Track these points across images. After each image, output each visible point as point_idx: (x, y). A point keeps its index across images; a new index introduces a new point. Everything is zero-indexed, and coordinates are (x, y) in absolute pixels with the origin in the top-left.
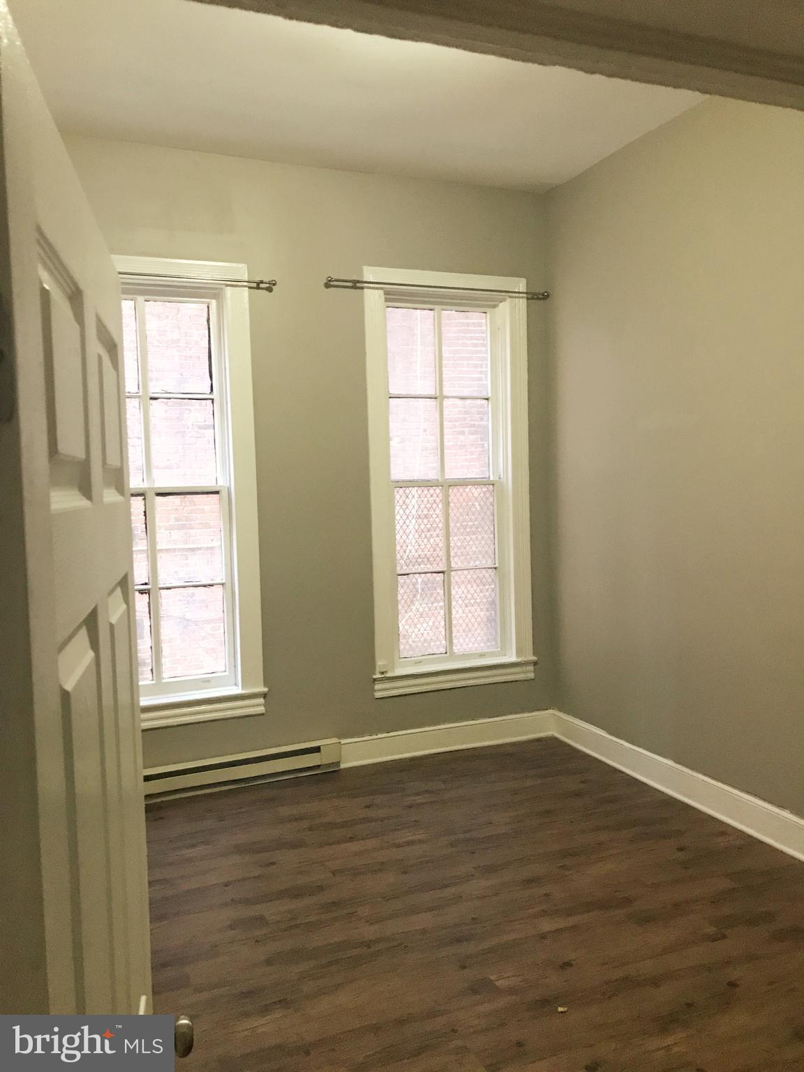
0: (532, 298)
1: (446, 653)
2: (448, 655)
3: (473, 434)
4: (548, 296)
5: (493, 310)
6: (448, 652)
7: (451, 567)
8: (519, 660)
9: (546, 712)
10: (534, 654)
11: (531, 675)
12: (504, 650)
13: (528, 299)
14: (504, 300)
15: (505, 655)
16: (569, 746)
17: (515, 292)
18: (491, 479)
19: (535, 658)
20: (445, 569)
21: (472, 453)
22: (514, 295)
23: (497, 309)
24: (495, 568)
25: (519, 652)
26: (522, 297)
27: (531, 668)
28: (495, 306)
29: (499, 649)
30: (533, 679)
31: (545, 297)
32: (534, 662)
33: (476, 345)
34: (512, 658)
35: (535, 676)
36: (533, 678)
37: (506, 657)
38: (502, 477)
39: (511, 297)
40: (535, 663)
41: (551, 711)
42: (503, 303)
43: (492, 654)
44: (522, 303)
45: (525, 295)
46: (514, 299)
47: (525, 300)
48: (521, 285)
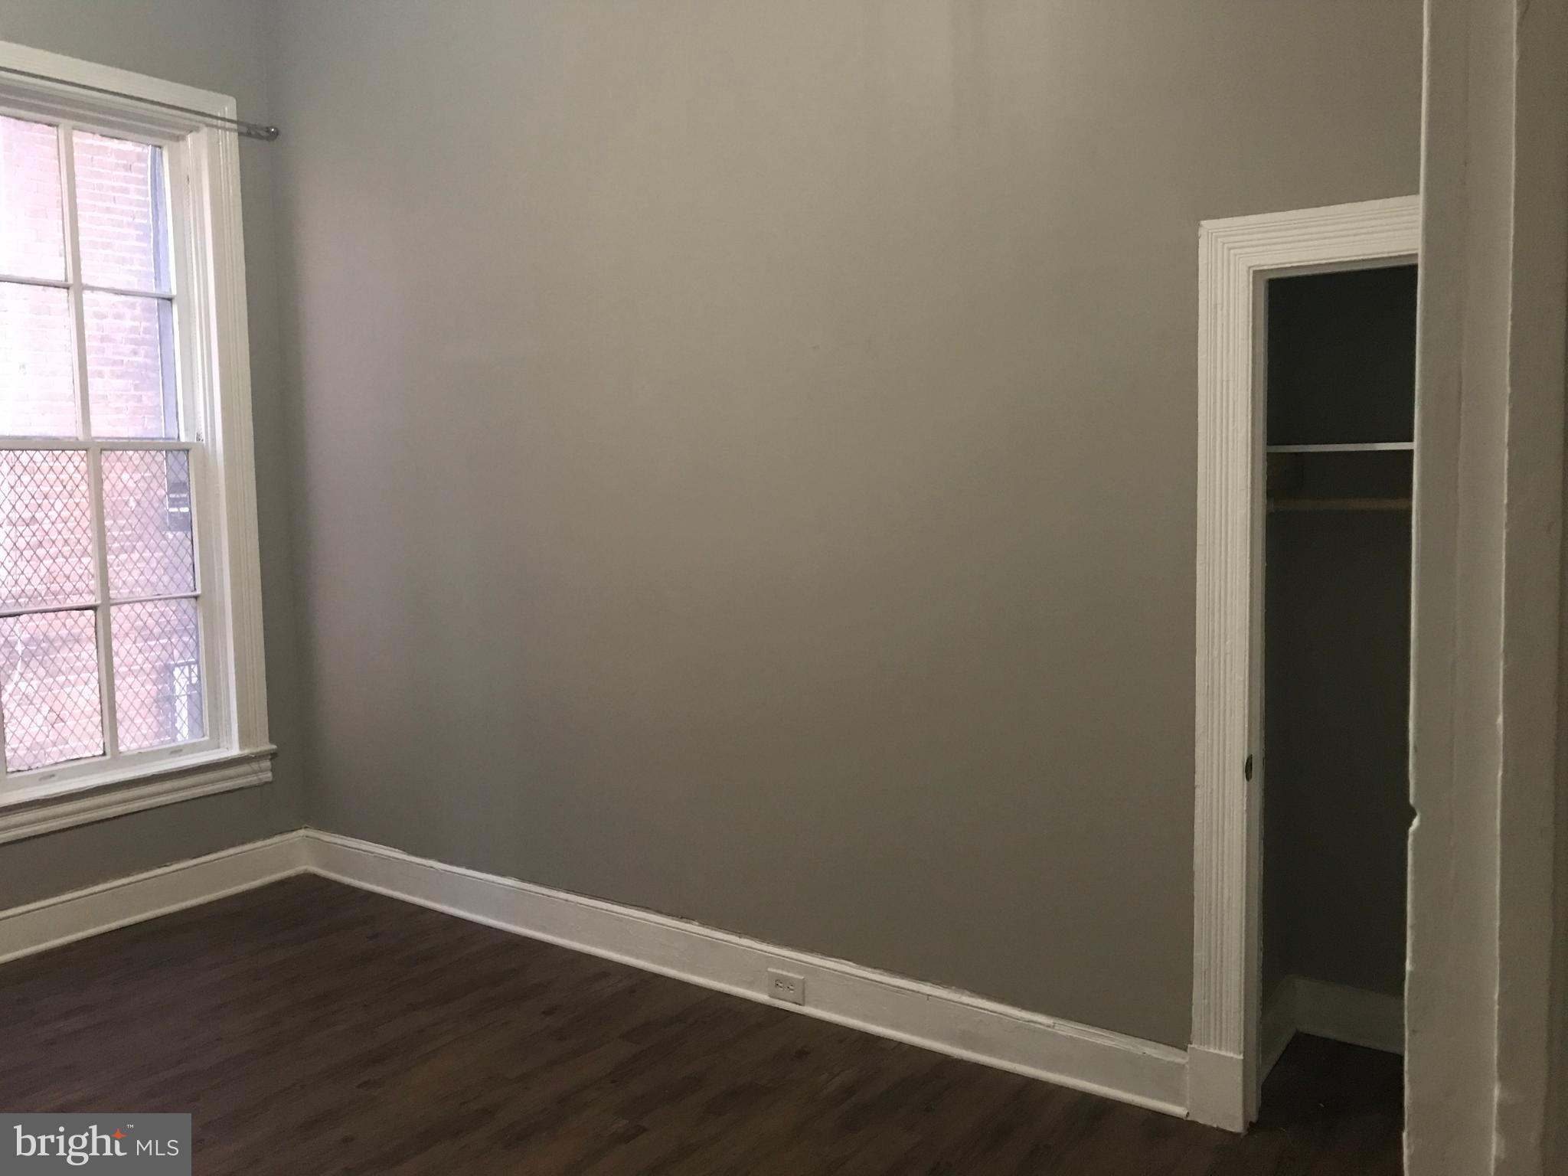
0: (249, 135)
1: (104, 754)
2: (108, 757)
3: (118, 377)
4: (277, 134)
5: (174, 144)
6: (108, 751)
7: (110, 598)
8: (246, 752)
9: (294, 833)
10: (271, 740)
11: (268, 776)
12: (216, 738)
13: (240, 134)
14: (197, 129)
15: (219, 747)
16: (335, 882)
17: (217, 118)
18: (183, 439)
19: (274, 747)
20: (99, 602)
21: (118, 410)
22: (214, 122)
23: (181, 143)
24: (196, 597)
25: (245, 738)
26: (230, 130)
27: (267, 764)
28: (178, 138)
29: (207, 738)
30: (271, 783)
31: (272, 135)
32: (271, 754)
33: (120, 224)
34: (234, 751)
35: (273, 776)
36: (270, 779)
37: (220, 750)
38: (203, 436)
39: (207, 125)
40: (273, 755)
41: (302, 832)
42: (193, 134)
43: (193, 748)
44: (230, 141)
45: (235, 126)
46: (215, 130)
47: (235, 135)
48: (228, 107)
